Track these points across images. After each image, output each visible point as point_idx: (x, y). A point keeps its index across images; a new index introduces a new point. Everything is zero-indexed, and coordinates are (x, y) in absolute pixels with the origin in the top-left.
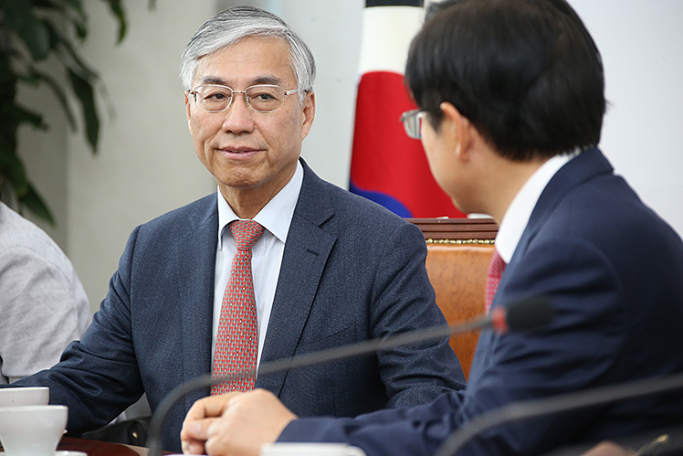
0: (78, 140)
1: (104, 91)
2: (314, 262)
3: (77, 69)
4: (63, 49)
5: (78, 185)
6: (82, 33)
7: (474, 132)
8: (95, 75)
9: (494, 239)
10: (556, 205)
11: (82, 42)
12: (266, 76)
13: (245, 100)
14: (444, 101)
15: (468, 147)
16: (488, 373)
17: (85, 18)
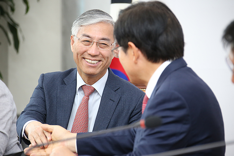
0: (12, 48)
1: (21, 30)
2: (112, 104)
3: (11, 22)
4: (6, 16)
5: (12, 64)
6: (13, 10)
7: (140, 53)
8: (18, 25)
9: (145, 89)
10: (165, 79)
11: (13, 13)
12: (105, 38)
13: (97, 44)
14: (129, 41)
15: (138, 58)
16: (142, 139)
17: (14, 4)
